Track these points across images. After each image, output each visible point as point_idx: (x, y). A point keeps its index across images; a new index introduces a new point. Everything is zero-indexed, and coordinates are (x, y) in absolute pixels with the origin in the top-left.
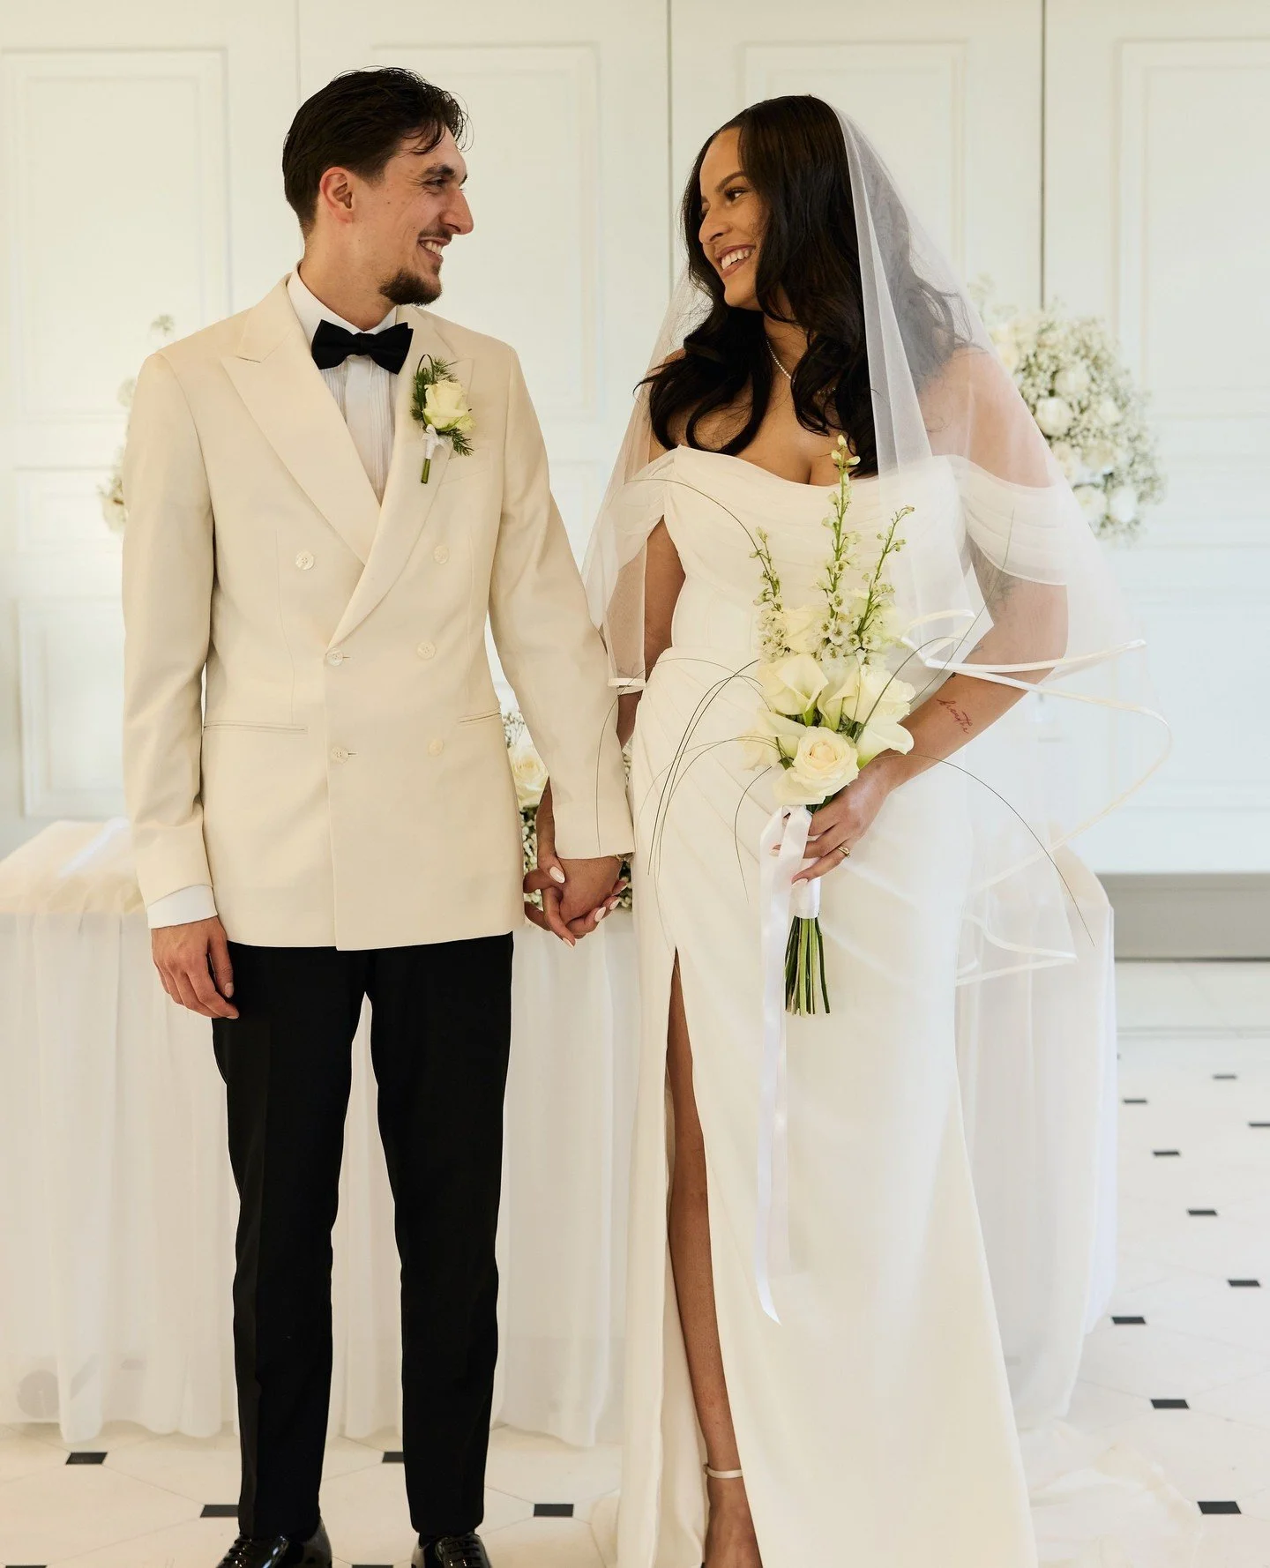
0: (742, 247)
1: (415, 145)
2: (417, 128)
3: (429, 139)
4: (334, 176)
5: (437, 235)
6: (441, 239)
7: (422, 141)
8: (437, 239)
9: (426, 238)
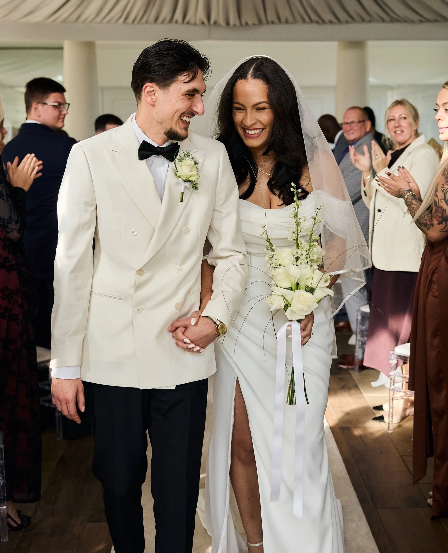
0: (259, 129)
1: (184, 79)
2: (186, 72)
3: (191, 77)
4: (149, 87)
5: (189, 114)
6: (190, 116)
7: (187, 78)
8: (188, 115)
9: (184, 115)
